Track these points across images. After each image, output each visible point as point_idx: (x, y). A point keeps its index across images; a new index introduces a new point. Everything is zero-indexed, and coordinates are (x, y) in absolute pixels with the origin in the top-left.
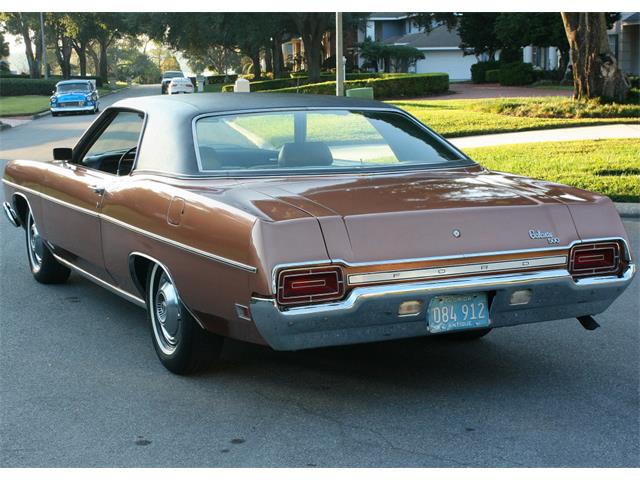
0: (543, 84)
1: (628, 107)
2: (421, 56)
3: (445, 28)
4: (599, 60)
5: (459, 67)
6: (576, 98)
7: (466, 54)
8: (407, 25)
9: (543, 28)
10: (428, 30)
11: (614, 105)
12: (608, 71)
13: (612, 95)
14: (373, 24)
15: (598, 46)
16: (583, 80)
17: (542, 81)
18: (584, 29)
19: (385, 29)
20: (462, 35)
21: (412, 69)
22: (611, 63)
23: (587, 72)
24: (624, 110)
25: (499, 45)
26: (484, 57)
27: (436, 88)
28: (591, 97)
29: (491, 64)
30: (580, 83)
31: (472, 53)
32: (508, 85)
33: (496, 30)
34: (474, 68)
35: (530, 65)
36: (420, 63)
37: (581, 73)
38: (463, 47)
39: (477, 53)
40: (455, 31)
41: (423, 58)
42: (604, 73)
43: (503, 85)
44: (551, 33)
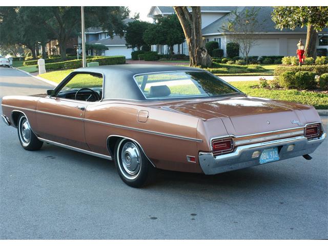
0: (163, 60)
1: (214, 69)
2: (107, 49)
3: (119, 37)
4: (200, 50)
5: (127, 53)
6: (191, 66)
7: (128, 48)
8: (100, 36)
9: (163, 37)
10: (112, 37)
11: (208, 68)
12: (204, 55)
13: (205, 64)
14: (85, 35)
15: (199, 44)
16: (194, 58)
17: (163, 59)
19: (90, 37)
20: (126, 40)
21: (103, 54)
22: (205, 51)
23: (195, 55)
24: (213, 71)
25: (143, 43)
26: (136, 49)
28: (197, 65)
29: (139, 52)
30: (192, 59)
31: (131, 48)
32: (148, 61)
33: (143, 38)
34: (133, 54)
35: (157, 52)
36: (107, 52)
37: (193, 55)
38: (127, 45)
39: (133, 47)
40: (123, 38)
41: (108, 49)
42: (203, 56)
43: (146, 60)
44: (167, 39)
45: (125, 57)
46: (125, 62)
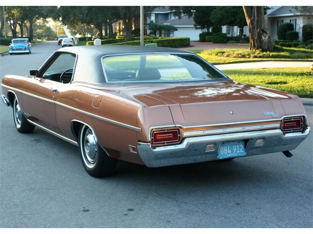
0: (232, 43)
1: (274, 53)
2: (176, 29)
3: (187, 17)
4: (261, 32)
5: (194, 35)
6: (251, 49)
7: (197, 29)
8: (170, 16)
9: (232, 18)
10: (180, 18)
11: (268, 52)
12: (265, 37)
13: (267, 48)
14: (154, 15)
15: (261, 26)
16: (254, 41)
17: (231, 41)
18: (254, 18)
19: (160, 17)
20: (195, 20)
21: (171, 35)
22: (267, 34)
23: (256, 38)
24: (273, 55)
25: (212, 25)
26: (206, 30)
27: (184, 44)
28: (257, 49)
29: (208, 34)
30: (252, 42)
31: (199, 28)
32: (216, 43)
33: (211, 18)
34: (201, 35)
35: (226, 34)
36: (175, 32)
37: (253, 38)
38: (195, 26)
39: (202, 28)
40: (192, 19)
41: (177, 30)
42: (263, 38)
43: (214, 43)
44: (236, 20)
45: (189, 39)
46: (189, 44)
